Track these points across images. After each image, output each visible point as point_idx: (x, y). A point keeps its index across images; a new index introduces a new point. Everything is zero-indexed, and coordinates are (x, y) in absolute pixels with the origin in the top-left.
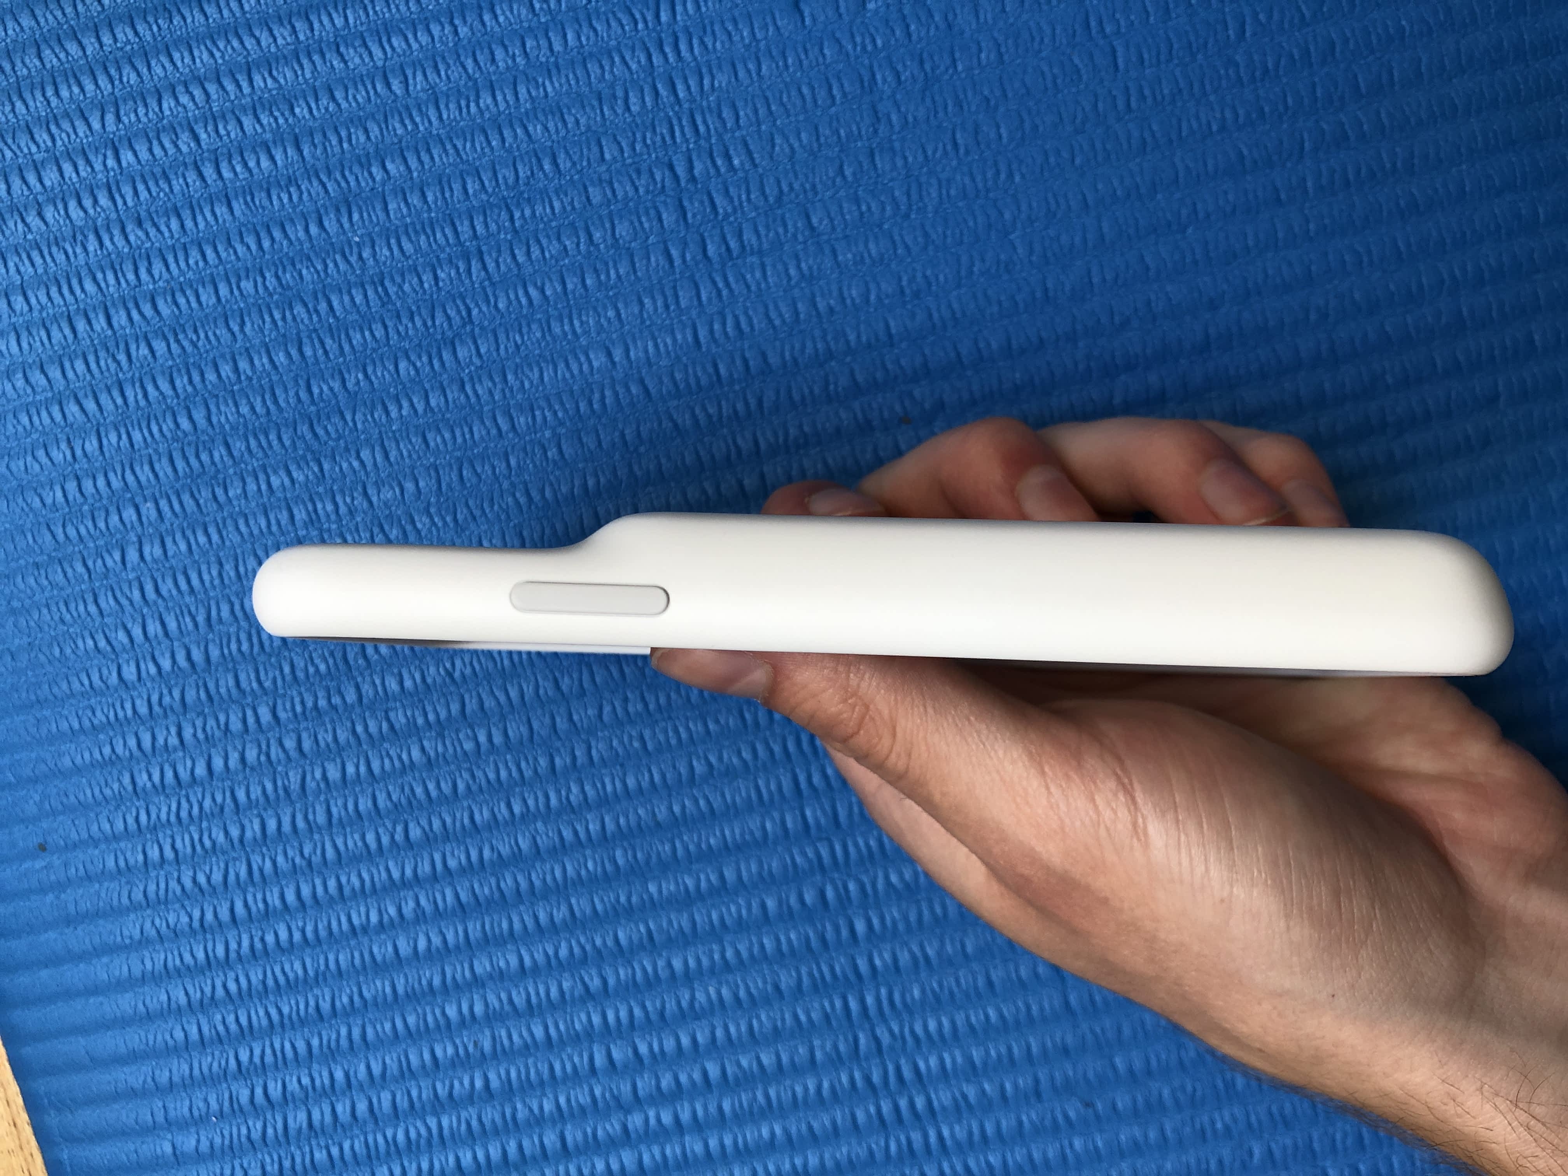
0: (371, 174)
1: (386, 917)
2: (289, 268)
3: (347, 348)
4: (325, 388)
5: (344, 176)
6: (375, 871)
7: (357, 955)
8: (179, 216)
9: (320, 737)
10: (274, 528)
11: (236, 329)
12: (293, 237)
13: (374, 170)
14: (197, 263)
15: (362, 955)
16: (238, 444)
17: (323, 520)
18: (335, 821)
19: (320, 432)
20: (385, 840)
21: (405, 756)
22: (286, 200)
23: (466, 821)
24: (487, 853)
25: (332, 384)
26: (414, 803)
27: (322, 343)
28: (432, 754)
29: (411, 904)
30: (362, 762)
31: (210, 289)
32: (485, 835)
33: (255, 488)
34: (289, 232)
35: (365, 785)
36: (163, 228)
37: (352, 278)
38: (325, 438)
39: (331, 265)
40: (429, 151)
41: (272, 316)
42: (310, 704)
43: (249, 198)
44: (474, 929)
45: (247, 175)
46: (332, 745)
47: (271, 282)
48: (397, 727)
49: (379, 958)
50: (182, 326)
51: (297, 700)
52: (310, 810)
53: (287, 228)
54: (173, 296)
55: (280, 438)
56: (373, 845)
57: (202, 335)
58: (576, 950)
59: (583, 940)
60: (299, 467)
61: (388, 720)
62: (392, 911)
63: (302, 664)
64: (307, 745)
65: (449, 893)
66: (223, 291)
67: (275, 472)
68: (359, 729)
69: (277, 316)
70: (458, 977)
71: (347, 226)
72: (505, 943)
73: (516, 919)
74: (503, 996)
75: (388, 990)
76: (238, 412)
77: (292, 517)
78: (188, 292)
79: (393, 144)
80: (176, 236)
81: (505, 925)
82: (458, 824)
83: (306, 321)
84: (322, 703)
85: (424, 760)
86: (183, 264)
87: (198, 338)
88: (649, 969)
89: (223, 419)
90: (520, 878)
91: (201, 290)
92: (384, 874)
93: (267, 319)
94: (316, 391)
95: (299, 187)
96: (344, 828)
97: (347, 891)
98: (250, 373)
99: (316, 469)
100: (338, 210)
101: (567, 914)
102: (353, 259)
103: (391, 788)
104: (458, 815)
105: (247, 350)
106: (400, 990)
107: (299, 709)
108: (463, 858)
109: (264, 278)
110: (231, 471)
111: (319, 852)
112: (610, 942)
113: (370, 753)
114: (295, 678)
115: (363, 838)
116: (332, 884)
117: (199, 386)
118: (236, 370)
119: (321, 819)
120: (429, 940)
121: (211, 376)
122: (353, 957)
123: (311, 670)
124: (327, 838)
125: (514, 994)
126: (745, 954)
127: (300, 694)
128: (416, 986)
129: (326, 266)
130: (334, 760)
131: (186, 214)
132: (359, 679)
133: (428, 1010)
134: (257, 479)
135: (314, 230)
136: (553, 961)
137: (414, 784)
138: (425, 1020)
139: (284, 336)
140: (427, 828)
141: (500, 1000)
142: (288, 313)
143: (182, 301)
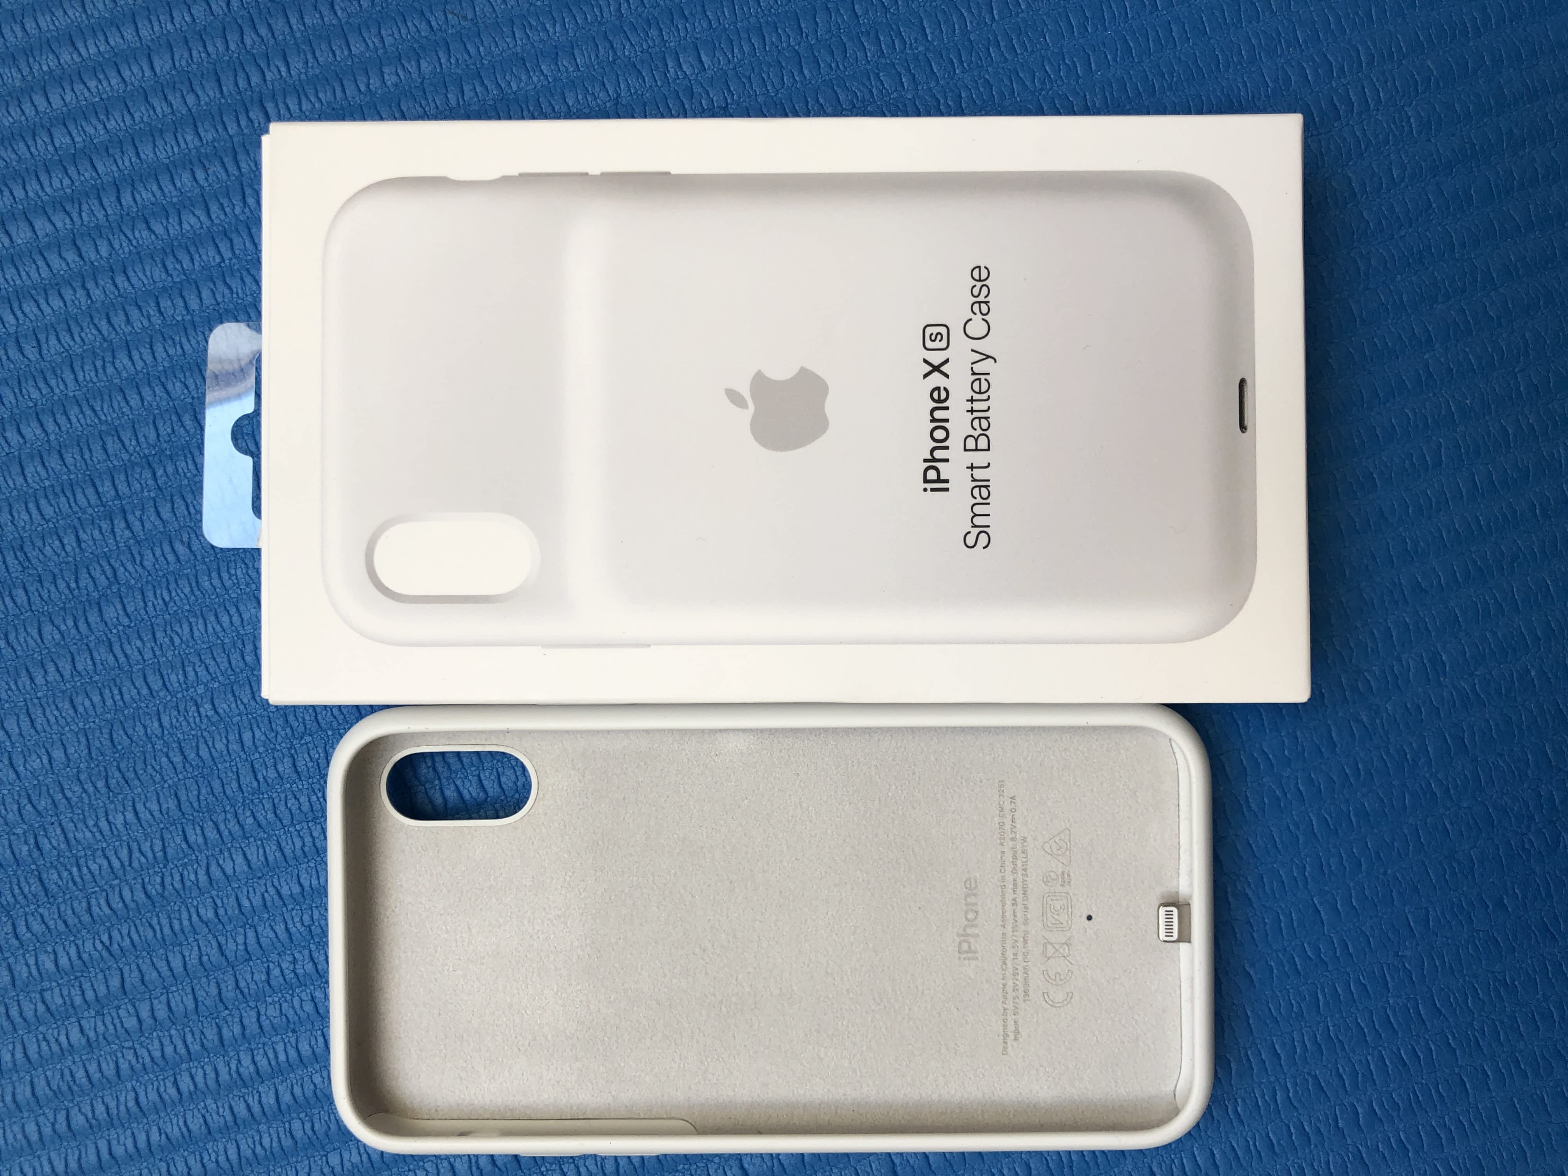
21: (63, 1039)
23: (131, 1104)
24: (155, 1136)
82: (122, 1108)
85: (84, 1041)
104: (122, 1099)
140: (90, 1115)
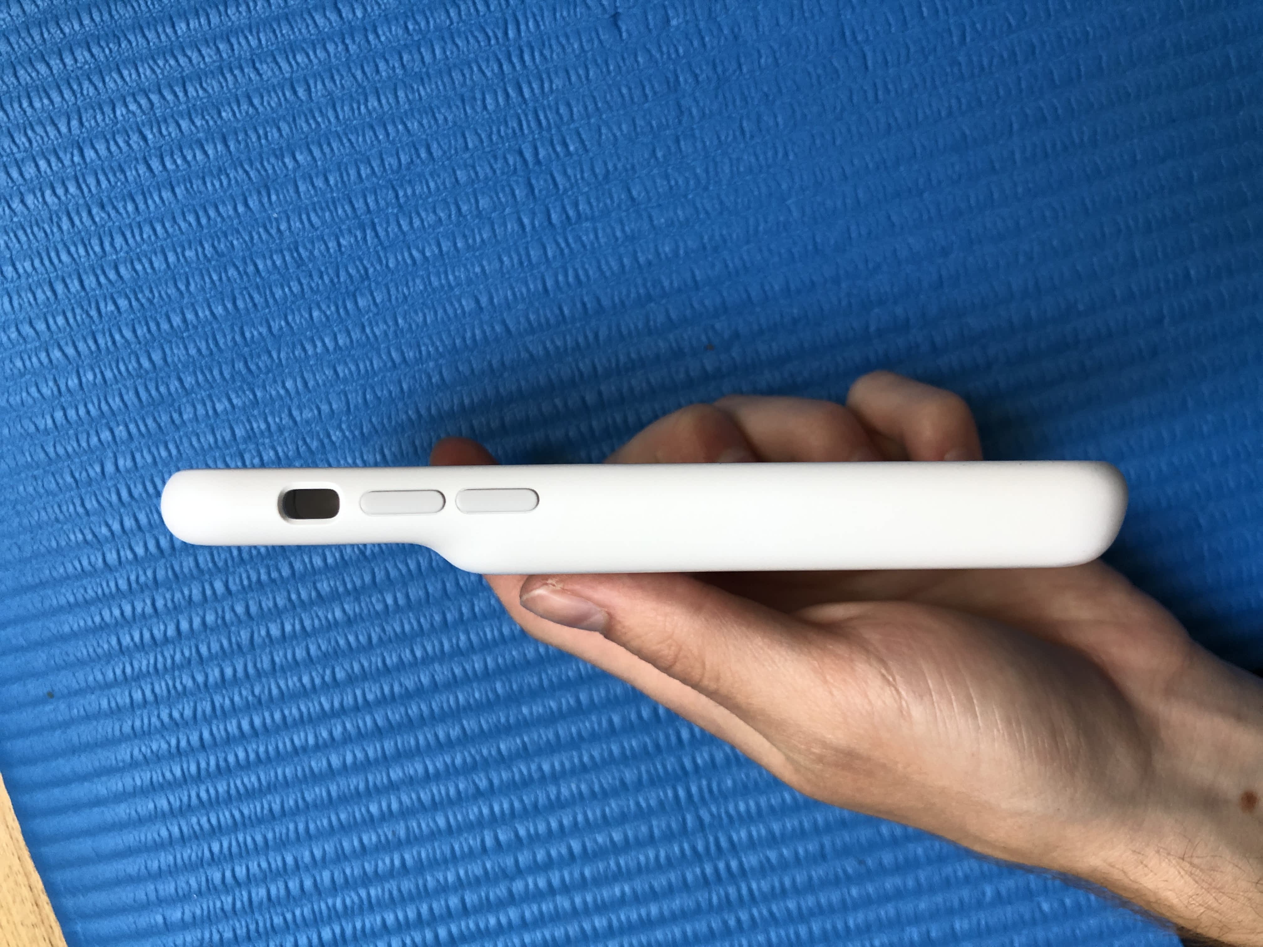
0: (284, 164)
1: (320, 739)
2: (222, 240)
3: (271, 301)
4: (255, 333)
5: (262, 165)
6: (310, 705)
7: (299, 768)
8: (133, 200)
9: (263, 603)
10: (220, 443)
11: (183, 288)
12: (225, 215)
13: (287, 160)
14: (149, 237)
15: (303, 769)
16: (189, 379)
17: (258, 435)
18: (277, 668)
19: (253, 367)
20: (318, 681)
22: (218, 186)
25: (260, 329)
26: (339, 652)
27: (251, 298)
28: (351, 614)
29: (339, 728)
30: (297, 622)
31: (161, 257)
32: (395, 674)
33: (204, 413)
34: (222, 211)
35: (300, 639)
36: (122, 210)
37: (273, 246)
38: (257, 372)
39: (256, 237)
40: (329, 144)
41: (211, 277)
42: (254, 578)
43: (188, 185)
44: (389, 746)
45: (186, 167)
46: (273, 609)
47: (209, 250)
48: (323, 594)
49: (316, 770)
50: (140, 287)
51: (244, 576)
52: (259, 660)
53: (221, 208)
54: (132, 263)
55: (221, 373)
56: (308, 685)
57: (157, 295)
58: (469, 759)
59: (473, 751)
60: (238, 396)
61: (316, 589)
62: (325, 734)
64: (253, 609)
65: (368, 719)
66: (172, 258)
67: (219, 400)
68: (294, 596)
69: (215, 277)
70: (378, 783)
71: (267, 205)
72: (414, 756)
73: (421, 738)
74: (414, 796)
75: (324, 794)
76: (188, 354)
77: (234, 434)
78: (144, 260)
79: (301, 139)
80: (132, 216)
81: (413, 742)
83: (238, 281)
84: (264, 577)
86: (138, 238)
87: (153, 296)
89: (176, 359)
90: (423, 707)
91: (154, 258)
92: (317, 707)
93: (207, 279)
94: (248, 335)
95: (228, 175)
96: (285, 673)
97: (289, 720)
98: (195, 323)
99: (251, 396)
100: (259, 193)
101: (460, 732)
102: (273, 231)
103: (320, 640)
105: (193, 305)
106: (334, 794)
107: (246, 582)
108: (378, 692)
109: (204, 248)
110: (184, 400)
111: (266, 692)
112: (494, 752)
113: (303, 614)
114: (242, 559)
115: (300, 680)
116: (277, 715)
117: (156, 334)
118: (185, 320)
119: (266, 664)
120: (355, 756)
121: (165, 326)
122: (296, 770)
124: (272, 681)
125: (422, 794)
128: (346, 790)
129: (252, 238)
130: (275, 621)
131: (139, 199)
132: (292, 559)
133: (356, 808)
134: (205, 405)
135: (241, 209)
136: (451, 767)
137: (338, 637)
138: (354, 817)
139: (221, 293)
141: (412, 800)
142: (223, 275)
143: (139, 267)
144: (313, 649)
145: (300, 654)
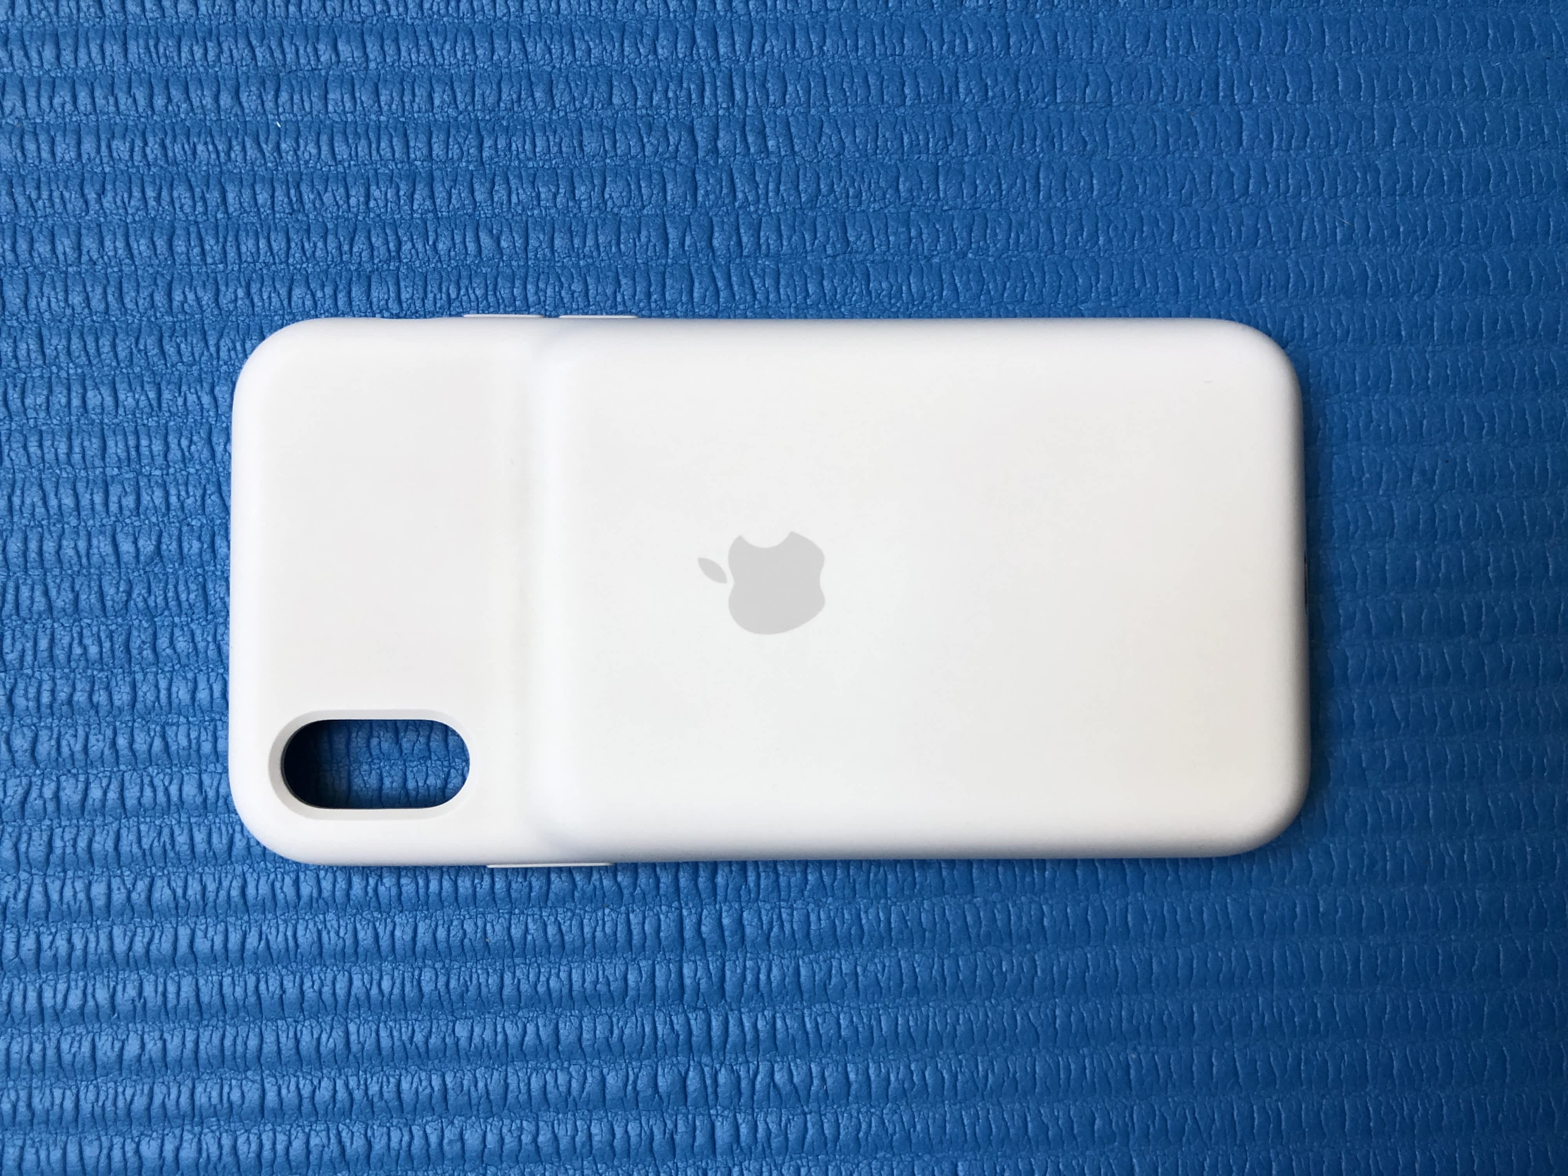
0: (316, 50)
1: (91, 1003)
2: (181, 138)
3: (232, 254)
4: (191, 296)
5: (281, 44)
6: (92, 938)
7: (37, 1047)
8: (57, 45)
9: (64, 743)
10: (77, 457)
11: (92, 196)
12: (196, 103)
13: (321, 47)
14: (63, 106)
15: (44, 1049)
16: (54, 342)
17: (145, 461)
18: (53, 858)
19: (170, 350)
20: (118, 897)
22: (198, 55)
25: (200, 293)
26: (171, 854)
27: (201, 240)
28: (211, 794)
29: (132, 992)
30: (115, 786)
31: (71, 140)
32: (255, 916)
33: (64, 401)
34: (193, 95)
35: (109, 819)
36: (34, 55)
37: (261, 171)
38: (175, 358)
39: (237, 148)
40: (396, 41)
41: (143, 192)
42: (62, 696)
43: (151, 43)
44: (209, 1041)
45: (157, 15)
46: (79, 756)
47: (153, 150)
48: (173, 748)
49: (67, 1058)
50: (23, 178)
51: (47, 686)
52: (25, 837)
53: (192, 89)
54: (22, 138)
55: (114, 346)
56: (100, 902)
57: (45, 195)
58: (341, 1094)
59: (353, 1083)
60: (131, 389)
61: (164, 737)
62: (102, 995)
63: (66, 641)
64: (44, 748)
65: (187, 985)
66: (88, 146)
67: (96, 387)
68: (122, 742)
69: (150, 193)
70: (171, 1104)
71: (269, 105)
72: (247, 1069)
73: (269, 1038)
74: (226, 1141)
75: (69, 1105)
76: (66, 300)
77: (104, 448)
78: (42, 138)
79: (353, 21)
80: (47, 66)
81: (253, 1043)
83: (187, 209)
84: (80, 697)
86: (45, 102)
87: (39, 197)
88: (433, 1139)
89: (44, 305)
90: (289, 985)
91: (59, 139)
92: (104, 944)
93: (137, 194)
94: (177, 297)
95: (219, 44)
96: (65, 871)
97: (46, 956)
98: (95, 256)
99: (152, 395)
100: (263, 83)
101: (341, 1046)
102: (267, 148)
103: (143, 828)
105: (99, 225)
106: (86, 1107)
107: (46, 698)
108: (218, 940)
109: (146, 144)
110: (36, 373)
111: (21, 896)
112: (389, 1092)
113: (127, 776)
114: (51, 656)
115: (88, 887)
116: (29, 943)
117: (24, 256)
118: (78, 247)
119: (37, 851)
120: (143, 1046)
121: (42, 248)
122: (31, 1050)
123: (77, 650)
124: (37, 880)
125: (241, 1140)
126: (564, 1142)
127: (53, 679)
128: (109, 1103)
129: (230, 148)
130: (76, 776)
131: (66, 44)
132: (139, 676)
133: (117, 1140)
134: (69, 390)
135: (226, 100)
136: (306, 1103)
137: (177, 831)
138: (109, 1157)
139: (154, 219)
141: (220, 1147)
142: (165, 193)
143: (31, 146)
144: (128, 839)
145: (103, 843)
